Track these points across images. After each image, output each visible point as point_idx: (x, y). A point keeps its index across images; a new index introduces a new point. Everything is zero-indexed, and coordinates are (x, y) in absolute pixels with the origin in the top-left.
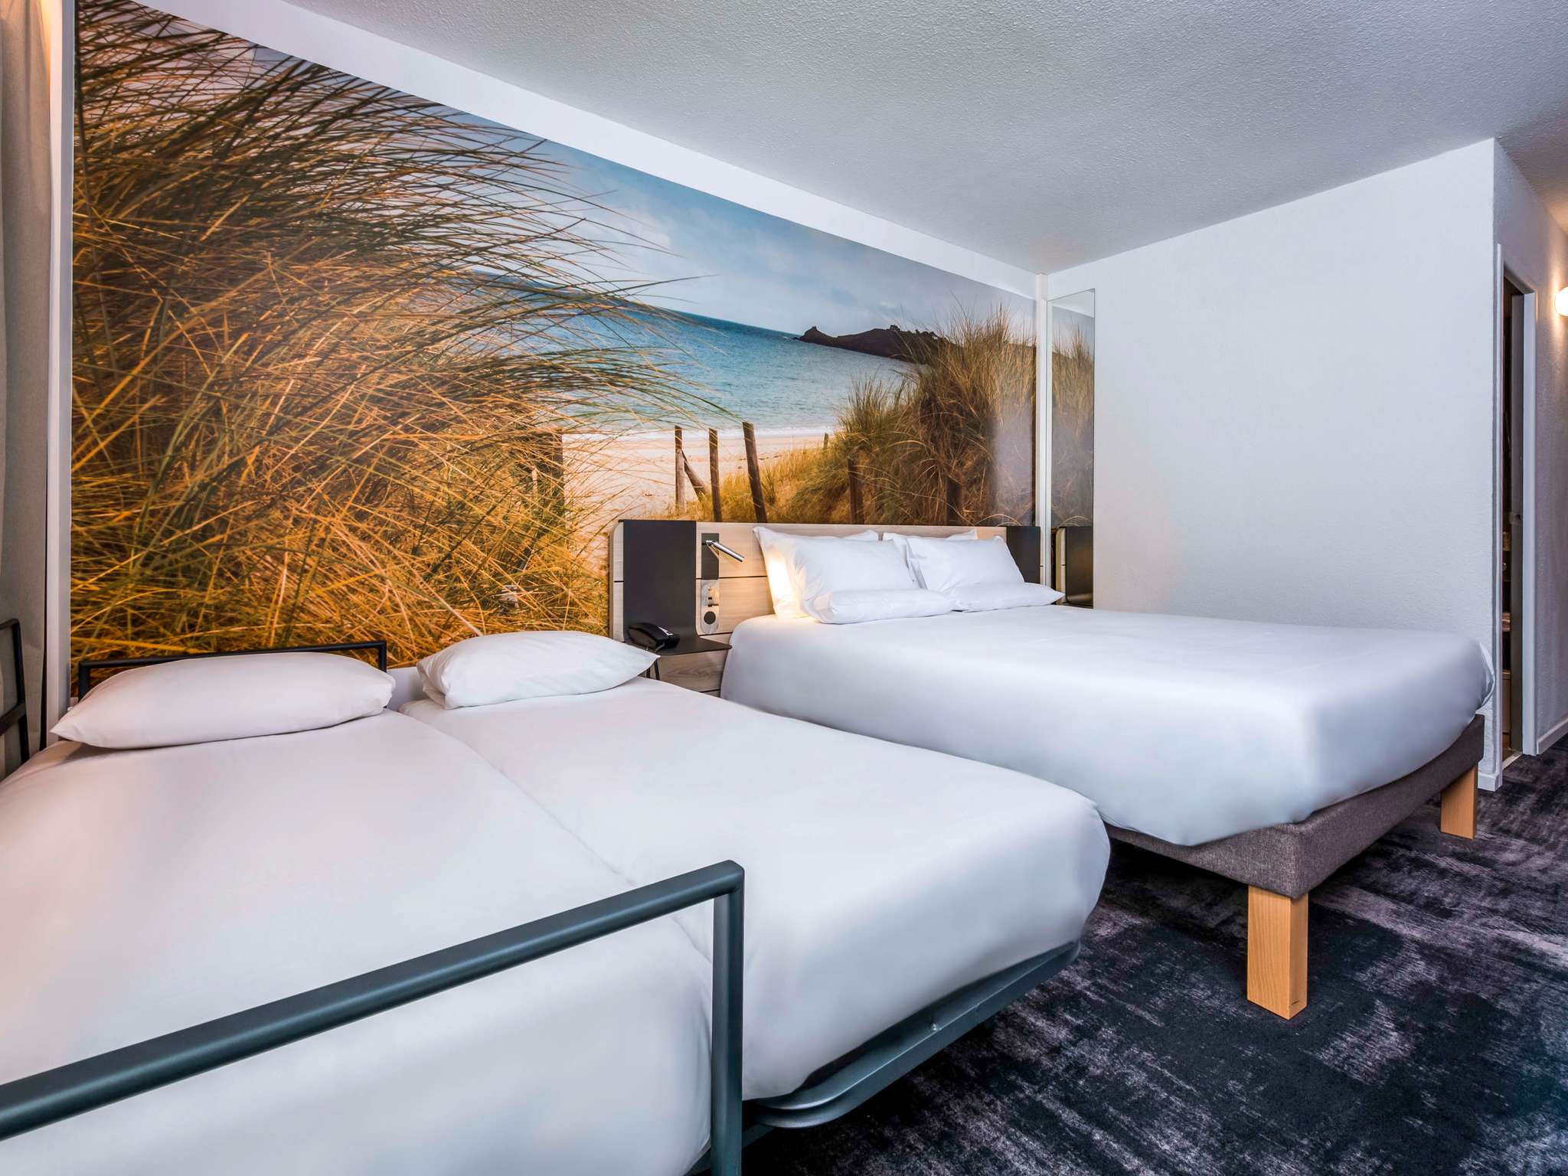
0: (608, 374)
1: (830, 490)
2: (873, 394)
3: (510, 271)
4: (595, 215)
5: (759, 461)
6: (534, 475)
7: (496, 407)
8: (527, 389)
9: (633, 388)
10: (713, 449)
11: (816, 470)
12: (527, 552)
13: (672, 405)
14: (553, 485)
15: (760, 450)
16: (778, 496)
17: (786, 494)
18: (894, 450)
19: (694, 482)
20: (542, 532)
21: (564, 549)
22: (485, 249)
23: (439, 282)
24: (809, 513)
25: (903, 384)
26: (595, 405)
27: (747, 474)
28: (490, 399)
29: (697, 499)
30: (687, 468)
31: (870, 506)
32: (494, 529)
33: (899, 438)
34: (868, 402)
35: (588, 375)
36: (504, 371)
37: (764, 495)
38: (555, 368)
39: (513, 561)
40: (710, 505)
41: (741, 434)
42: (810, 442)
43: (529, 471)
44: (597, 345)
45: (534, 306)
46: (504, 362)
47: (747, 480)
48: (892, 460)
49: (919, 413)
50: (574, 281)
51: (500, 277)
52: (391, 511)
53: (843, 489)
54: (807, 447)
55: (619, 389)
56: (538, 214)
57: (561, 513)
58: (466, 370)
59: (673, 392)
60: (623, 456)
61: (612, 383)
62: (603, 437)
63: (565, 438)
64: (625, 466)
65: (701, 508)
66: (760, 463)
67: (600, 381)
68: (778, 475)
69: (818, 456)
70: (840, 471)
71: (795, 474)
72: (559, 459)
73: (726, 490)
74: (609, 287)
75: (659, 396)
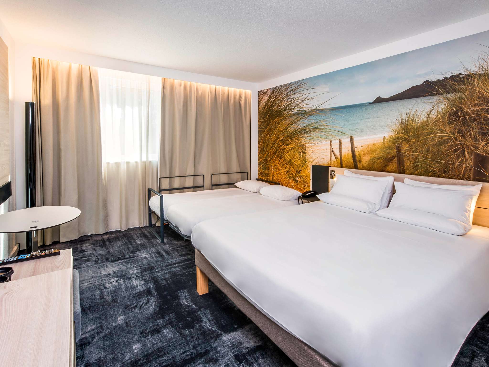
0: (315, 129)
1: (386, 158)
2: (411, 116)
3: (298, 111)
4: (312, 91)
5: (355, 148)
6: (301, 154)
7: (296, 140)
8: (300, 135)
9: (320, 131)
10: (340, 145)
11: (379, 151)
12: (300, 170)
13: (329, 134)
14: (305, 156)
15: (356, 144)
16: (362, 160)
17: (366, 159)
18: (426, 140)
19: (335, 155)
20: (303, 166)
21: (306, 170)
22: (294, 108)
23: (288, 117)
24: (376, 167)
25: (433, 107)
26: (312, 137)
27: (351, 153)
28: (295, 138)
29: (335, 160)
30: (333, 151)
31: (408, 166)
32: (295, 165)
33: (430, 134)
34: (408, 120)
35: (311, 130)
36: (297, 132)
37: (357, 160)
38: (305, 130)
39: (298, 172)
40: (339, 162)
41: (349, 140)
42: (377, 140)
43: (301, 153)
44: (312, 122)
45: (301, 117)
46: (297, 130)
47: (351, 155)
48: (424, 145)
49: (447, 119)
50: (308, 109)
51: (296, 113)
52: (283, 160)
53: (393, 158)
54: (375, 142)
55: (317, 132)
56: (302, 96)
57: (306, 162)
58: (292, 133)
59: (329, 130)
60: (318, 149)
61: (316, 131)
62: (314, 144)
63: (307, 145)
64: (318, 151)
65: (336, 163)
66: (356, 149)
67: (313, 131)
68: (363, 153)
69: (380, 145)
70: (391, 151)
71: (369, 153)
72: (305, 150)
73: (344, 157)
74: (315, 107)
75: (326, 132)
